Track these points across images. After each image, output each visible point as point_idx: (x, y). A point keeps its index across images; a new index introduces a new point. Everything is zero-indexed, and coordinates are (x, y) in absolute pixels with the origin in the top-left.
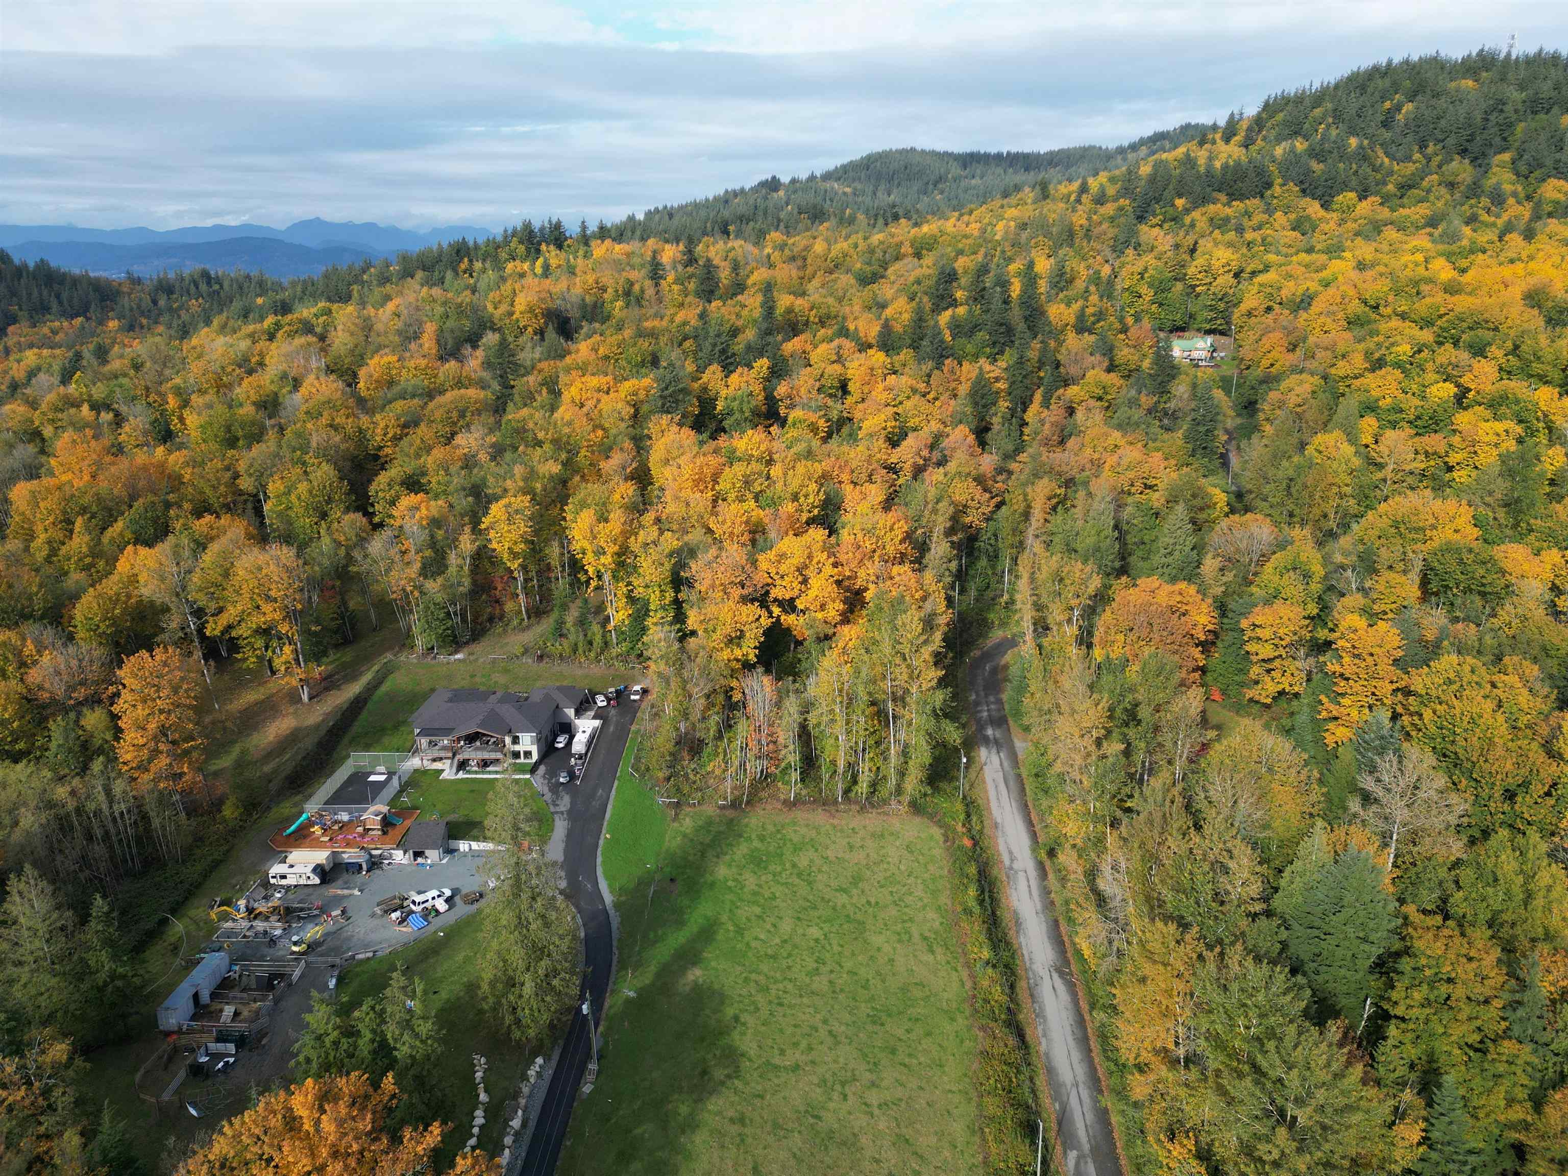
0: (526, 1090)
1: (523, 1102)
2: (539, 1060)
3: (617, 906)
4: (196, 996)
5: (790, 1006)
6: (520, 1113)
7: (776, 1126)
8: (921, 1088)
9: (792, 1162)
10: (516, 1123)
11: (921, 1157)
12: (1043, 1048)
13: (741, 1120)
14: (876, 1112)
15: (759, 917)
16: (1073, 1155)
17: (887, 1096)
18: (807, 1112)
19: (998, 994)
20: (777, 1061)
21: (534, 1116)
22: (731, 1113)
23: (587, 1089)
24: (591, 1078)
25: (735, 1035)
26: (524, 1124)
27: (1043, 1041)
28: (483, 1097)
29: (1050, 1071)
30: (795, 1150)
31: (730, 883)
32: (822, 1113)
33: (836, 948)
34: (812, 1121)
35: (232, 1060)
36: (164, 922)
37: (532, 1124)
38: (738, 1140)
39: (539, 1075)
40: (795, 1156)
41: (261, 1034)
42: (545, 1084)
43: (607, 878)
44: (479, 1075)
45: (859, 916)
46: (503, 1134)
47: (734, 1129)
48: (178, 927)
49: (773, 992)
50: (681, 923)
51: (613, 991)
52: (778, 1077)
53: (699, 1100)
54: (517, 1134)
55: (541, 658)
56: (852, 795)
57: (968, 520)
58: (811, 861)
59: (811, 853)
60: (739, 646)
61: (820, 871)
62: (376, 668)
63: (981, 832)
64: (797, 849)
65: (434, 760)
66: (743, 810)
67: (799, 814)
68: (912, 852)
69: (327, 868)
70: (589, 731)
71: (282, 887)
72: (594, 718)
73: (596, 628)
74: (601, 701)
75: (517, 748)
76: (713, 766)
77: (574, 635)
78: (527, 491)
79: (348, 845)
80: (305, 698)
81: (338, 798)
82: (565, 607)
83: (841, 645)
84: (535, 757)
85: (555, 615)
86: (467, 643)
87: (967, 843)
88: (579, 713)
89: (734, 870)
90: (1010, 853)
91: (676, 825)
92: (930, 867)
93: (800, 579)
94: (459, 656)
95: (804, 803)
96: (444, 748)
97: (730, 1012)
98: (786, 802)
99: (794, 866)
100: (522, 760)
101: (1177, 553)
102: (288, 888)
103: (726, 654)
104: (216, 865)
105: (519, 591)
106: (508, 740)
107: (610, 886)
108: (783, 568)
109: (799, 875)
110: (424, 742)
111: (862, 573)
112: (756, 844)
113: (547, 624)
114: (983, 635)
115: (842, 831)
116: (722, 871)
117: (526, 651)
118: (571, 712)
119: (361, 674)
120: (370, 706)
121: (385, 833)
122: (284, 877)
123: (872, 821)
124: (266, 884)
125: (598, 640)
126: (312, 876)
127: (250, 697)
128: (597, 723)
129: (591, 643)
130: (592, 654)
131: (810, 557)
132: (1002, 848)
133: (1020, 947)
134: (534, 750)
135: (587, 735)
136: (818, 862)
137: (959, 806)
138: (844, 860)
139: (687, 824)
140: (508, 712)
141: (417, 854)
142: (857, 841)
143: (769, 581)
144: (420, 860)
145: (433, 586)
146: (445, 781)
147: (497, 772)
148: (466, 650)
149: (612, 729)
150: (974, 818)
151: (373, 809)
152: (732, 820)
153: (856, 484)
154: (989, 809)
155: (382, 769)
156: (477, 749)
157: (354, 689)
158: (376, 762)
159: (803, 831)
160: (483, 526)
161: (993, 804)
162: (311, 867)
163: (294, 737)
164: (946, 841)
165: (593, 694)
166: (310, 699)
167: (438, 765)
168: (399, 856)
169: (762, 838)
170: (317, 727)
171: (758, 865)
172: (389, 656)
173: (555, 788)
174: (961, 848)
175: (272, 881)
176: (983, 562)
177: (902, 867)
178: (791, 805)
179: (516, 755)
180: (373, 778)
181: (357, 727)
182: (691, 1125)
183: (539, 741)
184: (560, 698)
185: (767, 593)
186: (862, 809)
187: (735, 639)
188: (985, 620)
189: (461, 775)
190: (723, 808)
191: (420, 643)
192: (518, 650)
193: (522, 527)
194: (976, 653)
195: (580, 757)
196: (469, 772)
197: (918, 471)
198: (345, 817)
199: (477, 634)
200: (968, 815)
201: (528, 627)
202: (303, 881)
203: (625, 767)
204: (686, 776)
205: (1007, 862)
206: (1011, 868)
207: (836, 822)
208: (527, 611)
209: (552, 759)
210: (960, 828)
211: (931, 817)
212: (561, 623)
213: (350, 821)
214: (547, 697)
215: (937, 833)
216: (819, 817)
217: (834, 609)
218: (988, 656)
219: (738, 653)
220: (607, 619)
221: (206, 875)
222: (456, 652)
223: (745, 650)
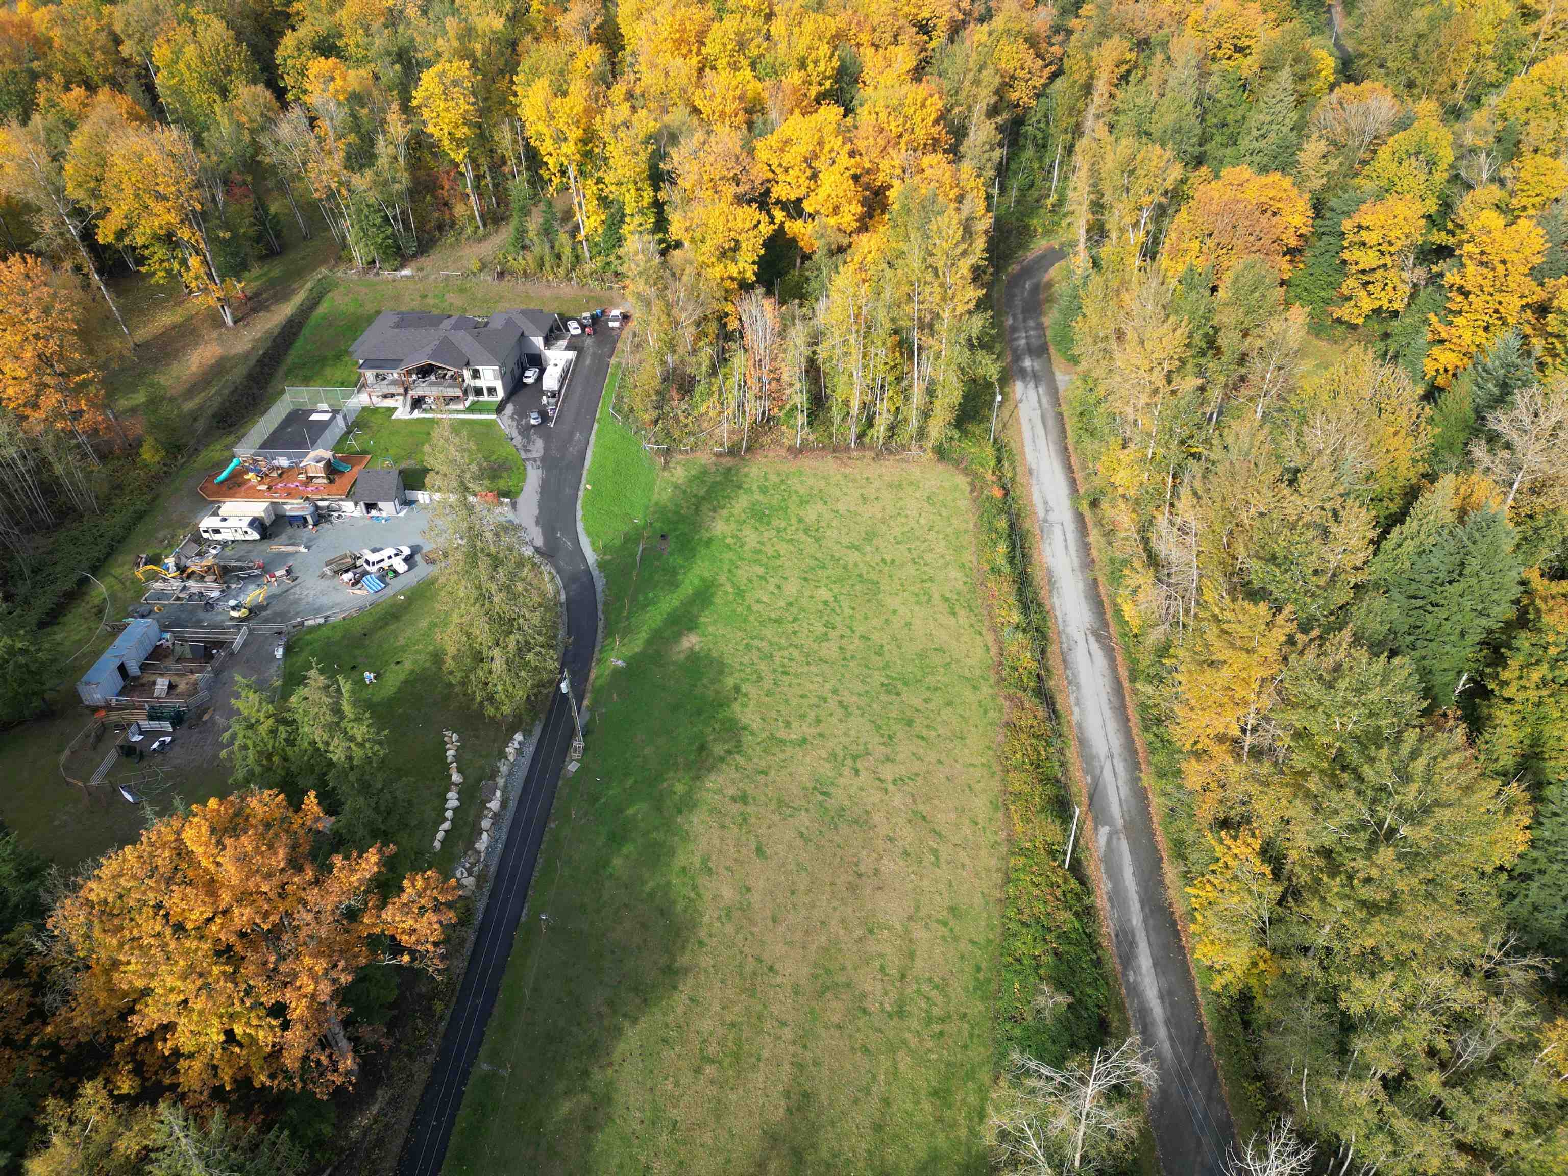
0: (504, 769)
1: (501, 781)
2: (518, 737)
3: (601, 565)
4: (122, 668)
5: (796, 675)
6: (498, 793)
7: (781, 803)
8: (940, 762)
9: (799, 842)
10: (494, 805)
11: (940, 835)
12: (1075, 718)
13: (743, 799)
14: (891, 787)
15: (762, 578)
16: (1104, 831)
17: (901, 770)
18: (815, 788)
19: (1027, 660)
20: (782, 734)
21: (514, 796)
22: (731, 791)
23: (573, 767)
24: (577, 755)
25: (736, 707)
26: (504, 804)
27: (1076, 710)
28: (456, 777)
29: (1083, 742)
30: (803, 830)
31: (728, 541)
32: (832, 790)
33: (848, 611)
34: (820, 798)
35: (168, 739)
36: (83, 582)
37: (512, 805)
38: (739, 820)
39: (519, 752)
40: (802, 835)
41: (202, 709)
42: (526, 762)
43: (589, 534)
44: (450, 753)
45: (874, 576)
46: (480, 817)
47: (735, 808)
48: (101, 588)
49: (778, 660)
50: (674, 585)
51: (599, 661)
52: (783, 751)
53: (698, 778)
54: (496, 816)
55: (501, 275)
56: (867, 440)
57: (1014, 96)
58: (820, 515)
59: (820, 506)
60: (734, 260)
61: (829, 526)
62: (309, 285)
63: (1013, 480)
64: (803, 502)
65: (385, 396)
66: (742, 459)
67: (807, 463)
68: (933, 504)
69: (268, 522)
70: (562, 365)
71: (218, 542)
72: (568, 348)
73: (563, 238)
74: (574, 328)
75: (478, 383)
76: (707, 406)
77: (540, 248)
78: (465, 54)
79: (290, 495)
80: (229, 320)
81: (274, 442)
82: (525, 212)
83: (858, 259)
84: (501, 394)
85: (514, 222)
86: (414, 256)
87: (998, 493)
88: (548, 342)
89: (733, 526)
90: (1046, 503)
91: (666, 474)
92: (954, 521)
93: (809, 172)
94: (406, 272)
95: (812, 450)
96: (394, 383)
97: (730, 682)
98: (790, 449)
99: (800, 520)
100: (486, 398)
101: (1272, 135)
102: (224, 544)
103: (717, 271)
104: (140, 516)
105: (469, 191)
106: (467, 374)
107: (593, 544)
108: (787, 159)
109: (806, 531)
110: (370, 375)
111: (885, 165)
112: (758, 496)
113: (506, 233)
114: (1023, 246)
115: (854, 481)
116: (720, 527)
117: (484, 267)
118: (539, 341)
119: (293, 292)
120: (306, 331)
121: (331, 481)
122: (217, 531)
123: (889, 469)
124: (198, 539)
125: (567, 251)
126: (249, 531)
127: (165, 319)
128: (571, 355)
129: (559, 257)
130: (562, 271)
131: (821, 143)
132: (1036, 498)
133: (1053, 608)
134: (499, 385)
135: (559, 369)
136: (827, 515)
137: (989, 451)
138: (857, 514)
139: (679, 474)
140: (464, 341)
141: (370, 507)
142: (870, 492)
143: (770, 175)
144: (374, 513)
145: (361, 181)
146: (399, 420)
147: (457, 411)
148: (413, 264)
149: (588, 362)
150: (1006, 464)
151: (313, 454)
152: (729, 469)
153: (877, 47)
154: (1023, 454)
155: (325, 406)
156: (432, 384)
157: (286, 311)
158: (316, 399)
159: (811, 481)
160: (414, 103)
161: (1028, 449)
162: (247, 520)
163: (219, 368)
164: (972, 491)
165: (565, 319)
166: (235, 322)
167: (389, 403)
168: (348, 507)
169: (764, 490)
170: (246, 355)
171: (760, 520)
172: (324, 271)
173: (526, 431)
174: (989, 499)
175: (205, 536)
176: (1029, 152)
177: (922, 521)
178: (796, 452)
179: (479, 392)
180: (315, 417)
181: (292, 357)
182: (688, 804)
183: (503, 377)
184: (526, 325)
185: (768, 192)
186: (878, 456)
187: (728, 252)
188: (1026, 227)
189: (417, 414)
190: (719, 455)
191: (358, 254)
192: (475, 265)
193: (464, 105)
194: (1014, 268)
195: (553, 395)
196: (425, 411)
197: (956, 30)
198: (284, 462)
199: (425, 246)
200: (999, 461)
201: (485, 237)
202: (240, 536)
203: (605, 408)
204: (676, 419)
205: (1041, 514)
206: (1045, 520)
207: (848, 471)
208: (482, 216)
209: (522, 396)
210: (989, 476)
211: (957, 463)
212: (522, 232)
213: (290, 468)
214: (509, 323)
215: (962, 481)
216: (829, 465)
217: (852, 211)
218: (1027, 272)
219: (733, 270)
220: (577, 228)
221: (129, 529)
222: (402, 266)
223: (741, 265)
